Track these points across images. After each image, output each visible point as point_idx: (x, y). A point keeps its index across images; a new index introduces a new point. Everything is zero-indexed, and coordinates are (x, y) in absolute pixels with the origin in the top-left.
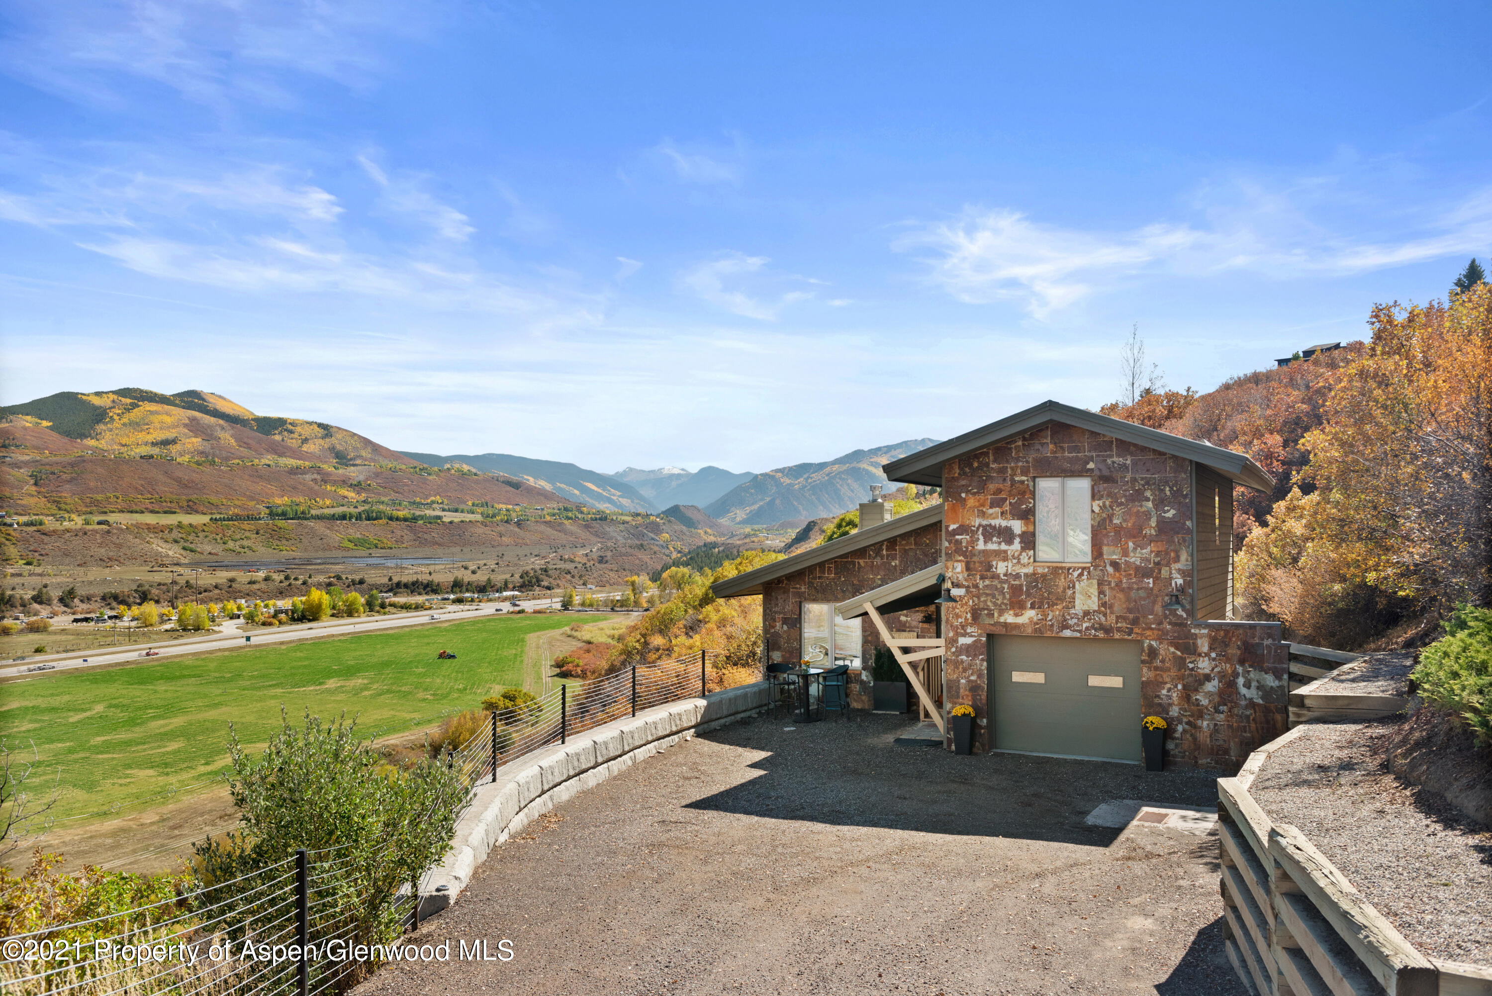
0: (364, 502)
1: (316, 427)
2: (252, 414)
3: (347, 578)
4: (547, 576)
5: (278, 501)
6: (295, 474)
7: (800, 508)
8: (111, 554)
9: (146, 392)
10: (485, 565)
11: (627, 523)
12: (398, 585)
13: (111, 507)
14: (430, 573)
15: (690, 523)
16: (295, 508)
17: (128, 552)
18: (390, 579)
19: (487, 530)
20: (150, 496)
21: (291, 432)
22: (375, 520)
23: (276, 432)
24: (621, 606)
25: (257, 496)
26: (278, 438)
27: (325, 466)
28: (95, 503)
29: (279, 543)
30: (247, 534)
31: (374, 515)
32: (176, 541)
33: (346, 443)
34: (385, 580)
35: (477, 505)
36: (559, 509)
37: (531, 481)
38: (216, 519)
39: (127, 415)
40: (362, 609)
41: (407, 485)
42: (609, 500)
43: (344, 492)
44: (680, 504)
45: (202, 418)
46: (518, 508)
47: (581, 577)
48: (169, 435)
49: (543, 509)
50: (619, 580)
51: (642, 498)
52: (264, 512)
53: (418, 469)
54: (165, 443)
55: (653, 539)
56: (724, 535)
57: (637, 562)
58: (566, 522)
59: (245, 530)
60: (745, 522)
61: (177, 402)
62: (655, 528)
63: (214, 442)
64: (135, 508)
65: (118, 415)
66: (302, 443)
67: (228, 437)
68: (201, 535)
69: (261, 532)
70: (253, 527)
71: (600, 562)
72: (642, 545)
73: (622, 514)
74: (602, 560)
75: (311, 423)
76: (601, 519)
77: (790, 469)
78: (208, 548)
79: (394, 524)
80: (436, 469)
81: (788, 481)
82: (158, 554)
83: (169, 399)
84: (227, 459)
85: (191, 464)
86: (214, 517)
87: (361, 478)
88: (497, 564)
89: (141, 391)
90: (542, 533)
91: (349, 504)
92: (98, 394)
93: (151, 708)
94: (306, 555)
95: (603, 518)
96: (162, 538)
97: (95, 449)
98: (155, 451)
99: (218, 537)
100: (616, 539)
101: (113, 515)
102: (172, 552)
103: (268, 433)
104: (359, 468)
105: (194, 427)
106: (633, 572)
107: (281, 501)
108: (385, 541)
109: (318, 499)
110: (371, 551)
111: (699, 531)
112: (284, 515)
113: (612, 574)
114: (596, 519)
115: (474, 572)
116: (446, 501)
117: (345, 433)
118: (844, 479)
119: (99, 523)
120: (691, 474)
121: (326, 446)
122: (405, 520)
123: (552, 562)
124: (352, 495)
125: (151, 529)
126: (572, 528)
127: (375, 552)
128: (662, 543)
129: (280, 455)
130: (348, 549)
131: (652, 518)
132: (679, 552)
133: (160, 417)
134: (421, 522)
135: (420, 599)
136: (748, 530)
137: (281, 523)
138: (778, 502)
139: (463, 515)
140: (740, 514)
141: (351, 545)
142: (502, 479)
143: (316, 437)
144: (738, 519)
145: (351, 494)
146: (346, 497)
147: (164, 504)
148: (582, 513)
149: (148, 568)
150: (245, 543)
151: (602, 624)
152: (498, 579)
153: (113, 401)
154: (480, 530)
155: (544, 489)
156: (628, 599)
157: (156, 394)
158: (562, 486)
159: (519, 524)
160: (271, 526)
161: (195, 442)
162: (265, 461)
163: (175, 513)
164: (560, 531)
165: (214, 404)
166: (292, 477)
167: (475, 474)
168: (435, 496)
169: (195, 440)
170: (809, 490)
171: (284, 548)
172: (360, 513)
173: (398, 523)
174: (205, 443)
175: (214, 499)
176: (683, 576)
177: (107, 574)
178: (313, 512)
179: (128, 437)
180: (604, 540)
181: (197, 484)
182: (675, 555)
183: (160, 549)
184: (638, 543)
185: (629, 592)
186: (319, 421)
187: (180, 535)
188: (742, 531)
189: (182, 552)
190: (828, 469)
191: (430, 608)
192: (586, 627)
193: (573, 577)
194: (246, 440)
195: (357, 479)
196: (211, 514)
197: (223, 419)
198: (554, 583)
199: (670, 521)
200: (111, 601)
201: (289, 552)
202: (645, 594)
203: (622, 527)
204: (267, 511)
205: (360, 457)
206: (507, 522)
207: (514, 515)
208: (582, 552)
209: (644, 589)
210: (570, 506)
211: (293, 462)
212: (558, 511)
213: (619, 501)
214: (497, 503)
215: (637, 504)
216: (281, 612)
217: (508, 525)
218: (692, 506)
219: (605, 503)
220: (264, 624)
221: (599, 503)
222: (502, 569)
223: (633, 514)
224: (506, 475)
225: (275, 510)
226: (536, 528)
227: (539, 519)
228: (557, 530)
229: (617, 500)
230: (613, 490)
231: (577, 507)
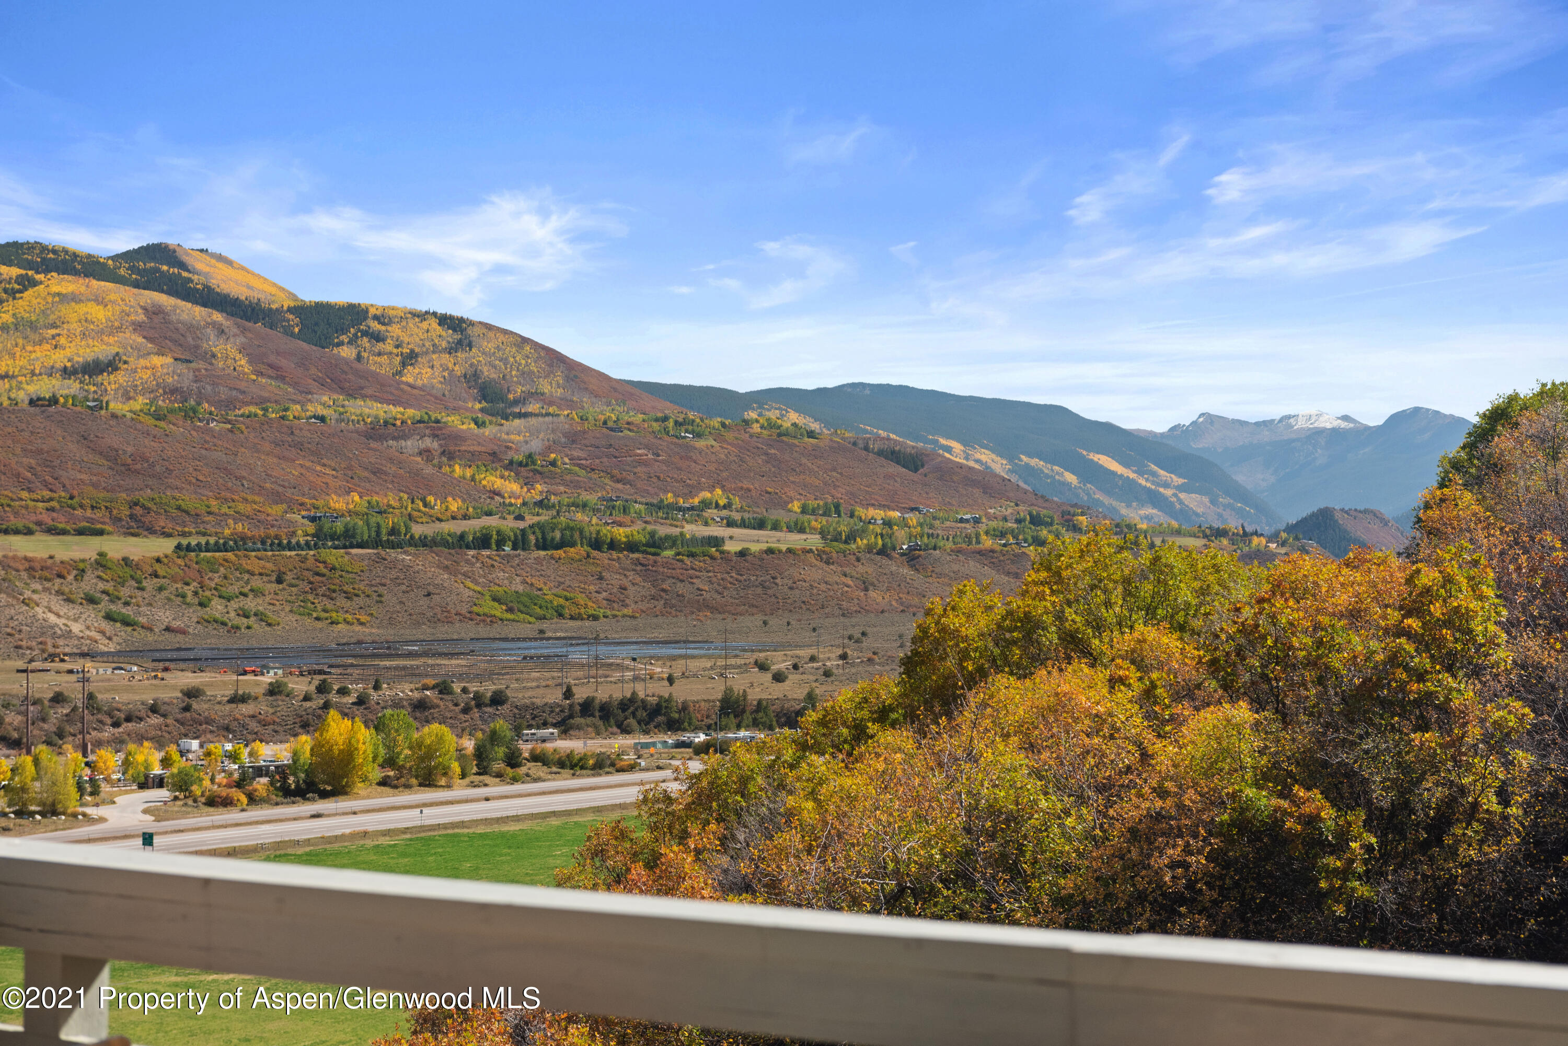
0: (540, 504)
1: (434, 323)
2: (294, 297)
3: (465, 690)
5: (338, 503)
6: (382, 438)
9: (53, 251)
10: (813, 659)
12: (587, 707)
14: (671, 680)
16: (374, 519)
18: (568, 694)
19: (832, 573)
20: (47, 494)
21: (378, 338)
22: (558, 547)
23: (344, 338)
25: (289, 493)
26: (347, 352)
27: (453, 420)
29: (329, 605)
30: (256, 582)
31: (558, 535)
32: (91, 601)
33: (505, 360)
34: (555, 696)
35: (814, 512)
36: (1019, 521)
37: (956, 451)
38: (189, 548)
39: (9, 305)
40: (456, 767)
41: (645, 463)
42: (1154, 499)
43: (492, 480)
44: (1336, 504)
45: (175, 307)
46: (913, 519)
48: (101, 350)
49: (977, 521)
51: (1240, 494)
52: (304, 529)
53: (671, 423)
54: (94, 369)
59: (252, 574)
61: (122, 272)
63: (202, 365)
64: (13, 522)
66: (404, 364)
67: (233, 352)
68: (150, 584)
69: (289, 577)
70: (270, 566)
73: (1178, 533)
75: (423, 316)
78: (165, 616)
79: (602, 557)
80: (716, 422)
82: (46, 630)
83: (104, 266)
84: (230, 404)
85: (144, 418)
86: (185, 542)
87: (536, 445)
88: (843, 657)
89: (42, 248)
91: (505, 509)
94: (389, 634)
96: (59, 593)
98: (72, 388)
99: (189, 591)
102: (81, 625)
103: (324, 342)
104: (533, 421)
105: (157, 330)
107: (343, 504)
108: (581, 599)
109: (431, 499)
110: (545, 625)
112: (348, 539)
115: (779, 678)
116: (736, 501)
117: (501, 337)
120: (1367, 428)
121: (459, 371)
122: (632, 547)
124: (515, 487)
125: (35, 570)
127: (557, 628)
129: (352, 394)
130: (493, 620)
131: (1256, 540)
133: (82, 309)
134: (669, 553)
135: (618, 743)
137: (334, 556)
139: (778, 534)
141: (498, 610)
142: (876, 447)
143: (436, 349)
145: (512, 487)
146: (498, 493)
147: (78, 512)
149: (20, 665)
150: (251, 604)
154: (814, 573)
155: (988, 471)
157: (76, 254)
158: (1034, 462)
159: (912, 557)
160: (310, 563)
161: (161, 366)
162: (312, 409)
163: (101, 533)
165: (206, 275)
166: (373, 444)
167: (811, 434)
168: (711, 489)
169: (157, 360)
171: (340, 616)
172: (523, 531)
173: (615, 554)
174: (181, 368)
175: (189, 500)
178: (418, 530)
179: (12, 355)
181: (152, 465)
183: (53, 619)
186: (441, 310)
187: (101, 586)
189: (105, 625)
191: (631, 768)
194: (272, 359)
195: (525, 449)
196: (184, 534)
197: (221, 311)
201: (349, 626)
204: (311, 528)
205: (537, 395)
206: (883, 552)
207: (900, 534)
210: (1045, 512)
211: (378, 410)
212: (1015, 526)
213: (1179, 500)
214: (862, 505)
215: (1226, 507)
216: (260, 772)
217: (885, 561)
218: (1366, 511)
219: (1142, 504)
220: (212, 802)
221: (1129, 506)
222: (854, 670)
223: (1208, 532)
224: (892, 436)
225: (327, 526)
226: (955, 567)
227: (964, 546)
228: (1008, 574)
229: (1174, 499)
230: (1162, 472)
231: (1063, 514)
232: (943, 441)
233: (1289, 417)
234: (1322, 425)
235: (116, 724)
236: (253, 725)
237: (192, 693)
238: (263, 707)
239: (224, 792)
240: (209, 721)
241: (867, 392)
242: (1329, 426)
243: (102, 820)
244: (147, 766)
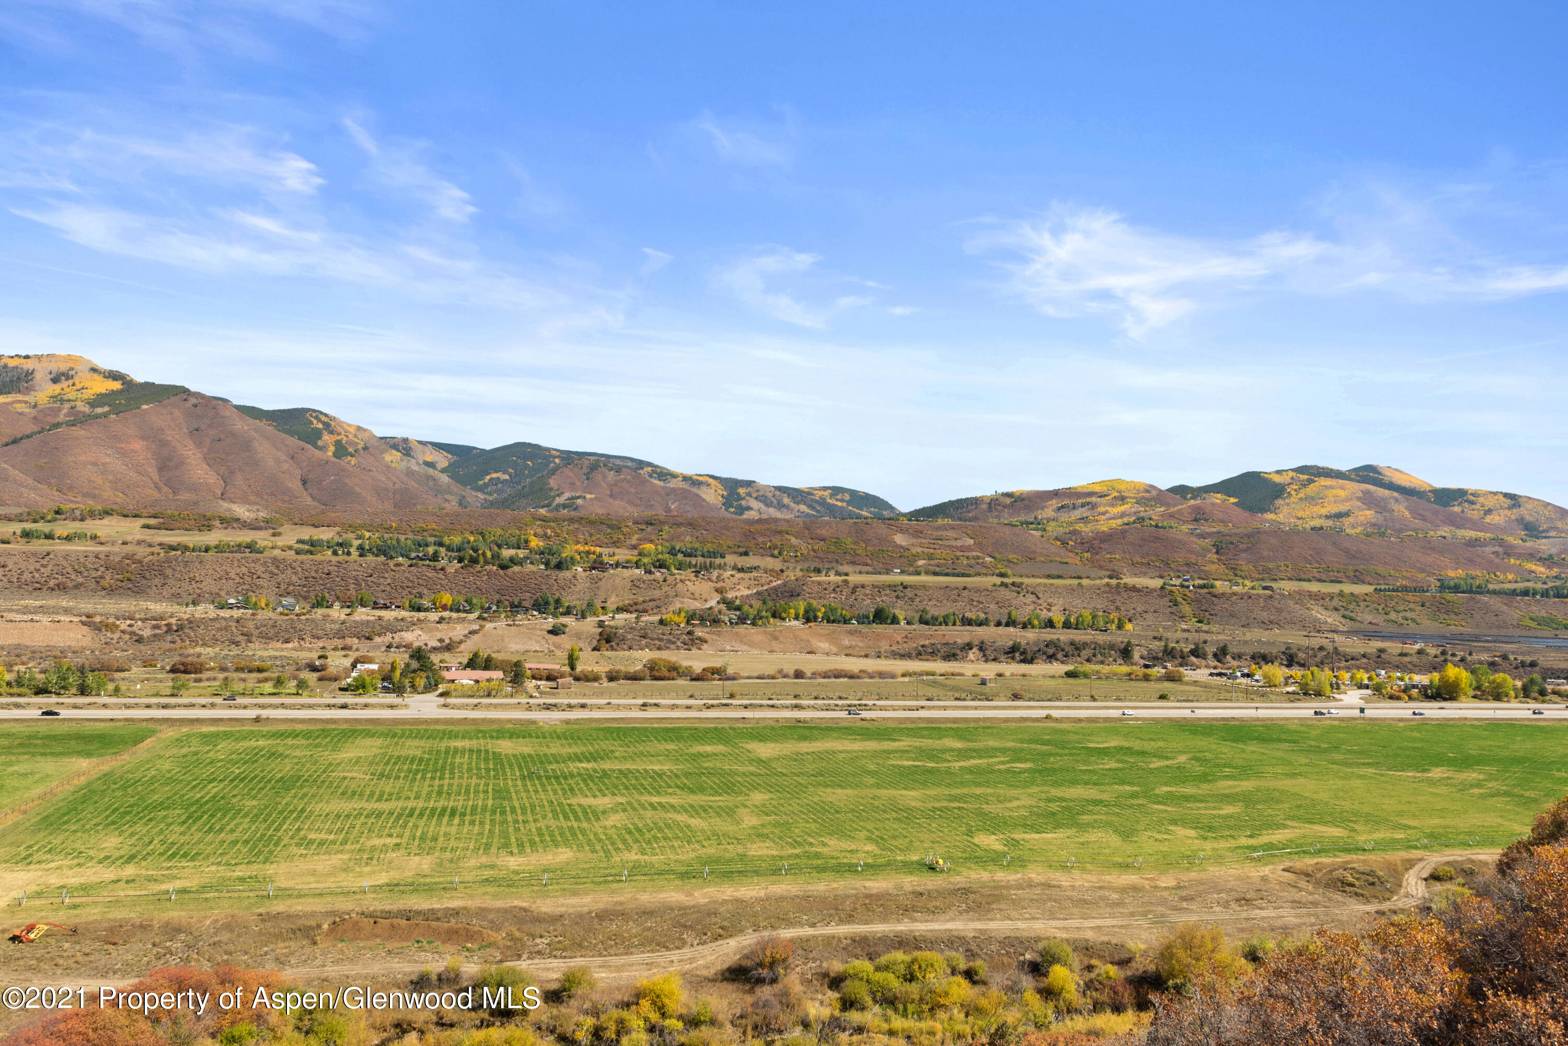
0: (1555, 577)
1: (1501, 497)
2: (1430, 485)
3: (1516, 659)
5: (1451, 574)
6: (1474, 546)
8: (1272, 617)
9: (1323, 468)
13: (1281, 575)
16: (1470, 581)
17: (1288, 617)
20: (1318, 566)
21: (1473, 503)
23: (1456, 503)
25: (1428, 569)
26: (1457, 509)
27: (1510, 539)
28: (1267, 571)
29: (1446, 617)
30: (1412, 606)
32: (1336, 609)
33: (1538, 513)
38: (1380, 590)
39: (1303, 491)
40: (1512, 693)
43: (1531, 566)
45: (1376, 490)
48: (1342, 508)
52: (1434, 584)
54: (1339, 516)
59: (1410, 602)
61: (1352, 476)
63: (1388, 514)
64: (1303, 576)
65: (1295, 490)
66: (1485, 514)
67: (1402, 509)
68: (1362, 604)
69: (1427, 604)
70: (1418, 599)
75: (1495, 493)
78: (1369, 618)
82: (1316, 620)
83: (1344, 474)
84: (1401, 530)
85: (1361, 536)
86: (1379, 587)
87: (1554, 551)
89: (1318, 468)
91: (1537, 579)
92: (1279, 472)
93: (1228, 767)
94: (1476, 631)
96: (1322, 605)
97: (1272, 522)
98: (1330, 523)
99: (1380, 608)
101: (1282, 582)
102: (1332, 619)
103: (1446, 504)
104: (1553, 540)
105: (1368, 500)
107: (1454, 574)
109: (1498, 573)
110: (1558, 632)
112: (1456, 589)
117: (1536, 502)
119: (1265, 588)
121: (1513, 517)
125: (1312, 596)
129: (1458, 527)
130: (1530, 628)
133: (1334, 492)
137: (1450, 596)
141: (1533, 624)
143: (1502, 508)
145: (1541, 569)
146: (1533, 572)
147: (1331, 573)
149: (1305, 633)
150: (1409, 615)
153: (1292, 478)
157: (1332, 470)
160: (1438, 599)
161: (1369, 514)
162: (1439, 533)
163: (1341, 582)
165: (1391, 477)
166: (1469, 549)
169: (1368, 512)
171: (1452, 622)
172: (1547, 589)
174: (1379, 516)
175: (1381, 570)
177: (1265, 636)
178: (1491, 587)
179: (1304, 510)
181: (1365, 555)
183: (1319, 616)
186: (1505, 491)
187: (1341, 604)
189: (1342, 620)
194: (1421, 512)
195: (1548, 552)
196: (1378, 584)
197: (1397, 492)
200: (1260, 660)
201: (1456, 627)
204: (1438, 584)
205: (1555, 528)
211: (1473, 534)
216: (1414, 687)
220: (1391, 697)
225: (1446, 583)
235: (1347, 661)
236: (1410, 666)
237: (1381, 651)
238: (1415, 659)
239: (1397, 694)
240: (1389, 663)
243: (1341, 700)
244: (1362, 679)
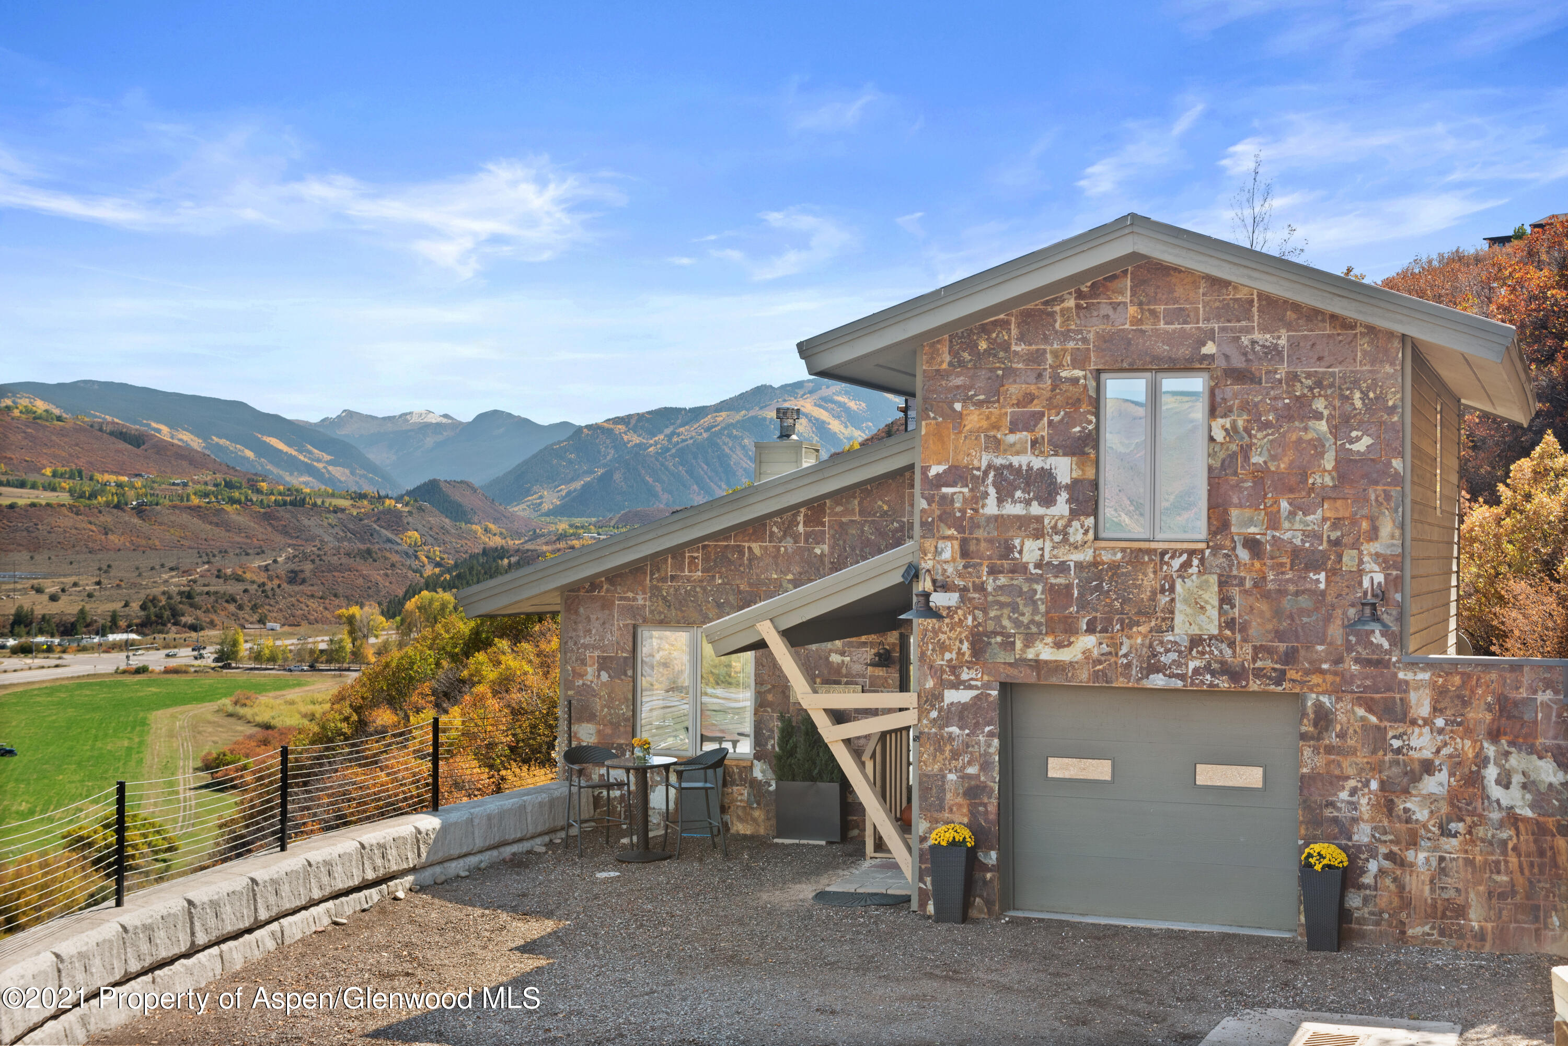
4: (192, 605)
7: (658, 487)
10: (76, 585)
11: (343, 510)
15: (458, 513)
19: (80, 521)
24: (329, 661)
35: (62, 476)
36: (216, 485)
37: (164, 432)
42: (310, 470)
44: (441, 477)
46: (138, 483)
47: (254, 608)
49: (185, 485)
50: (326, 613)
51: (371, 468)
55: (389, 541)
56: (519, 535)
57: (360, 581)
58: (228, 508)
60: (557, 512)
62: (394, 521)
71: (291, 581)
72: (369, 552)
73: (333, 495)
74: (294, 577)
76: (293, 503)
77: (640, 417)
81: (636, 440)
88: (98, 583)
90: (183, 527)
95: (298, 502)
100: (322, 541)
106: (350, 600)
111: (474, 527)
113: (313, 604)
114: (285, 503)
115: (53, 598)
118: (735, 437)
120: (461, 423)
123: (201, 581)
126: (240, 519)
128: (405, 547)
131: (388, 502)
132: (438, 565)
136: (563, 526)
138: (617, 476)
139: (37, 492)
140: (550, 498)
142: (109, 428)
144: (546, 507)
148: (259, 491)
151: (293, 694)
152: (100, 609)
154: (67, 521)
155: (186, 448)
156: (342, 648)
158: (223, 442)
159: (140, 511)
164: (217, 525)
167: (59, 419)
170: (673, 456)
176: (443, 607)
180: (300, 542)
182: (429, 571)
184: (363, 547)
185: (343, 636)
188: (552, 528)
190: (707, 420)
192: (263, 699)
193: (240, 607)
198: (205, 618)
199: (420, 509)
202: (372, 640)
203: (332, 519)
206: (118, 506)
207: (131, 494)
208: (258, 563)
209: (370, 630)
210: (236, 479)
212: (214, 489)
213: (328, 471)
214: (99, 472)
215: (361, 476)
217: (120, 513)
218: (461, 482)
219: (301, 474)
221: (291, 475)
222: (108, 593)
223: (353, 495)
224: (116, 420)
226: (173, 518)
227: (178, 503)
228: (211, 523)
229: (324, 471)
230: (316, 451)
231: (249, 480)
232: (154, 425)
233: (406, 414)
234: (429, 421)
241: (96, 387)
242: (434, 421)
